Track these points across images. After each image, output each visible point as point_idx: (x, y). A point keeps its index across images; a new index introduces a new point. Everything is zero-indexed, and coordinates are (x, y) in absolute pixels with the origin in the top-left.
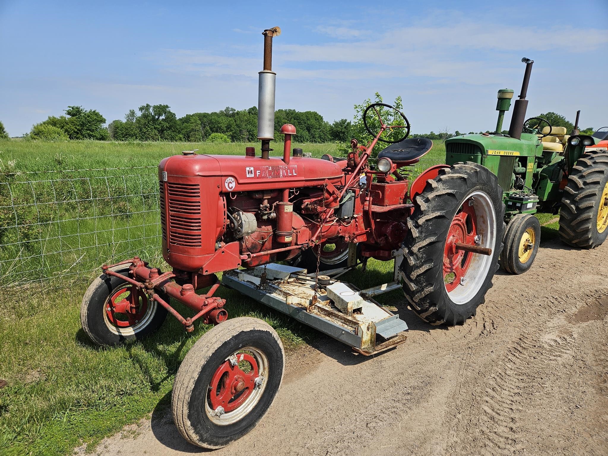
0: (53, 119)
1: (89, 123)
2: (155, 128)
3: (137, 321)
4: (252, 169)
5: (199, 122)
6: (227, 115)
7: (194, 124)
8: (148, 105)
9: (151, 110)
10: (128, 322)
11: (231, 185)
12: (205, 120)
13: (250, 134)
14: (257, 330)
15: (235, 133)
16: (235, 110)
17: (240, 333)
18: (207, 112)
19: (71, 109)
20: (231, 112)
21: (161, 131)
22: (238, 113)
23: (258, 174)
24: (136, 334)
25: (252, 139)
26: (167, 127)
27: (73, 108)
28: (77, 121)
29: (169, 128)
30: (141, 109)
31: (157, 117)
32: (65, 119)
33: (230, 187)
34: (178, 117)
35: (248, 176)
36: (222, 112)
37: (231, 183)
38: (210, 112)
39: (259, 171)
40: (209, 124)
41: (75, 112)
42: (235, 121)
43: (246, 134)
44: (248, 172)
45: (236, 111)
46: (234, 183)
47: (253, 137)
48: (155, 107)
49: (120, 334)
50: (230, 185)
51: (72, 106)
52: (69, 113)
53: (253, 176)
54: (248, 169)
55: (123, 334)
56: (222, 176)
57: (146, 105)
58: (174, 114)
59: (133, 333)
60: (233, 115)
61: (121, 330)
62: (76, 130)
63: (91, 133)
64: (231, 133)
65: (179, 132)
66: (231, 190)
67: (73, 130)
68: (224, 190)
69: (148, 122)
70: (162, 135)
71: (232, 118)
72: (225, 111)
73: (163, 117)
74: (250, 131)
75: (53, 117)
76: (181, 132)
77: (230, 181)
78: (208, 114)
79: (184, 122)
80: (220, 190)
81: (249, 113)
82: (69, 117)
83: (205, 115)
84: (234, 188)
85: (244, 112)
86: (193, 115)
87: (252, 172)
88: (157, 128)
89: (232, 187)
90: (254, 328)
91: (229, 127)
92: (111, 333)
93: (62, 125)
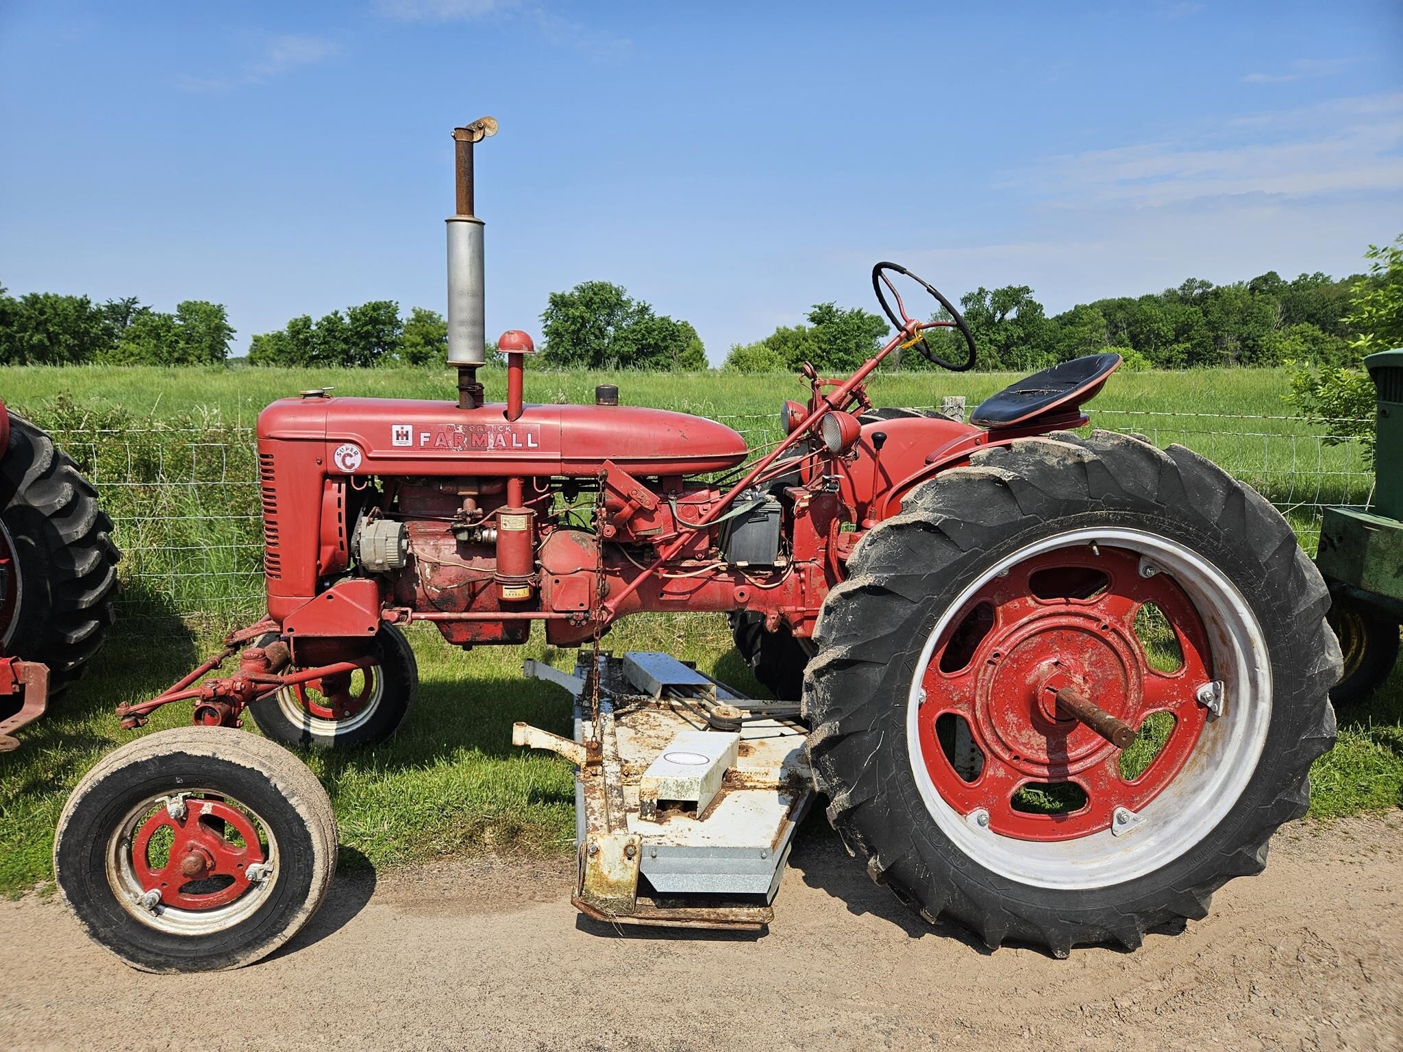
0: (783, 333)
1: (845, 335)
2: (991, 341)
3: (347, 713)
4: (409, 428)
5: (1104, 321)
6: (1184, 300)
7: (1090, 326)
8: (981, 290)
9: (988, 302)
10: (331, 710)
11: (349, 461)
12: (1120, 315)
13: (1244, 347)
14: (223, 760)
15: (1199, 345)
16: (1211, 286)
17: (175, 754)
18: (1127, 297)
19: (817, 309)
20: (1198, 291)
21: (1006, 348)
22: (1217, 294)
23: (423, 440)
24: (336, 736)
25: (1250, 358)
26: (1019, 337)
27: (820, 308)
28: (824, 334)
29: (1024, 340)
30: (965, 301)
31: (998, 315)
32: (804, 332)
33: (349, 464)
34: (1049, 313)
35: (395, 443)
36: (1170, 294)
37: (351, 456)
38: (1136, 296)
39: (428, 435)
40: (1129, 325)
41: (823, 316)
42: (1205, 314)
43: (1232, 344)
44: (398, 435)
45: (1214, 287)
46: (359, 456)
47: (1254, 352)
48: (996, 293)
49: (307, 728)
50: (349, 459)
51: (820, 304)
52: (813, 319)
53: (410, 443)
54: (395, 428)
55: (312, 731)
56: (326, 440)
57: (976, 291)
58: (1041, 306)
59: (333, 734)
60: (1203, 298)
61: (314, 722)
62: (819, 352)
63: (846, 357)
64: (1188, 345)
65: (1049, 349)
66: (352, 471)
67: (814, 351)
68: (331, 469)
69: (977, 328)
70: (1006, 357)
71: (1197, 308)
72: (1183, 288)
73: (1012, 314)
74: (1248, 338)
75: (784, 328)
76: (1054, 348)
77: (349, 452)
78: (1130, 301)
79: (1065, 324)
80: (322, 468)
81: (1253, 289)
82: (813, 325)
83: (1123, 305)
84: (356, 466)
85: (1237, 288)
86: (1092, 307)
87: (407, 435)
88: (996, 340)
89: (353, 465)
90: (214, 754)
91: (1183, 331)
92: (288, 721)
93: (798, 342)
